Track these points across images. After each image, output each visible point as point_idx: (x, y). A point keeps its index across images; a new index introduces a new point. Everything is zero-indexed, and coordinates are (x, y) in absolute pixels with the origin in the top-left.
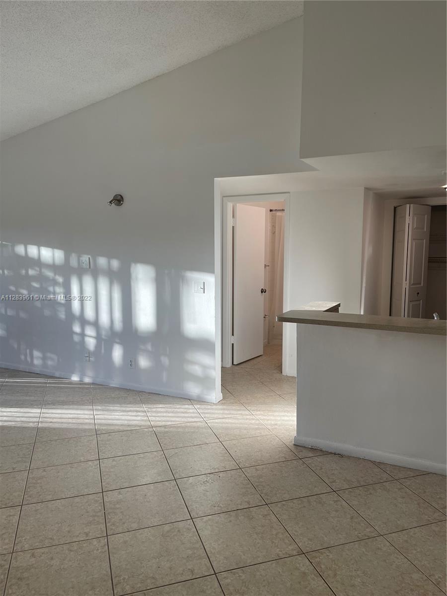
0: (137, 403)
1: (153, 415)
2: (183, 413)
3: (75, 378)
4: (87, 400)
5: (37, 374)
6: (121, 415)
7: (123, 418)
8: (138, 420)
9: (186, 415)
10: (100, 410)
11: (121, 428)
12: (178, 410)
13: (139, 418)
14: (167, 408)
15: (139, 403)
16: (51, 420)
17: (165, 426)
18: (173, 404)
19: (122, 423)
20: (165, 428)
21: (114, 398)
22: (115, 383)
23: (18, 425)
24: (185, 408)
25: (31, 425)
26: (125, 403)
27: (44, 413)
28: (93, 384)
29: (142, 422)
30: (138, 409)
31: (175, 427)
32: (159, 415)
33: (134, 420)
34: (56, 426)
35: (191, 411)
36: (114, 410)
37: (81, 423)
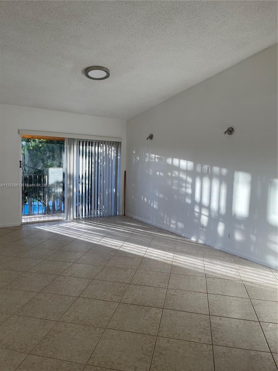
0: (231, 263)
1: (243, 273)
2: (264, 276)
3: (193, 239)
4: (200, 254)
5: (172, 233)
6: (221, 268)
7: (223, 270)
8: (232, 274)
9: (267, 278)
10: (208, 262)
11: (221, 277)
12: (261, 273)
13: (233, 273)
14: (253, 270)
15: (233, 263)
16: (179, 262)
17: (251, 283)
18: (258, 268)
19: (222, 274)
20: (252, 284)
21: (217, 256)
22: (218, 246)
23: (162, 261)
24: (267, 273)
25: (168, 262)
26: (224, 260)
27: (175, 257)
28: (204, 245)
29: (235, 276)
30: (233, 266)
31: (259, 285)
32: (247, 273)
33: (230, 273)
34: (183, 266)
35: (271, 276)
36: (216, 264)
37: (196, 268)
